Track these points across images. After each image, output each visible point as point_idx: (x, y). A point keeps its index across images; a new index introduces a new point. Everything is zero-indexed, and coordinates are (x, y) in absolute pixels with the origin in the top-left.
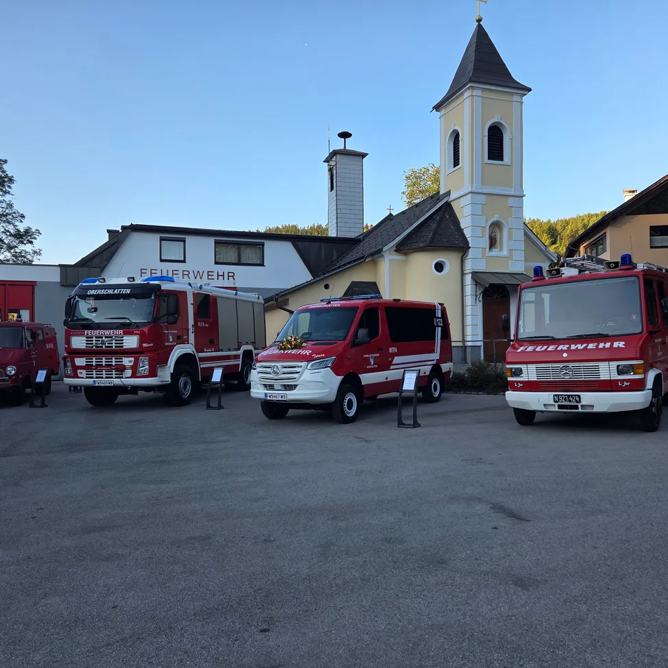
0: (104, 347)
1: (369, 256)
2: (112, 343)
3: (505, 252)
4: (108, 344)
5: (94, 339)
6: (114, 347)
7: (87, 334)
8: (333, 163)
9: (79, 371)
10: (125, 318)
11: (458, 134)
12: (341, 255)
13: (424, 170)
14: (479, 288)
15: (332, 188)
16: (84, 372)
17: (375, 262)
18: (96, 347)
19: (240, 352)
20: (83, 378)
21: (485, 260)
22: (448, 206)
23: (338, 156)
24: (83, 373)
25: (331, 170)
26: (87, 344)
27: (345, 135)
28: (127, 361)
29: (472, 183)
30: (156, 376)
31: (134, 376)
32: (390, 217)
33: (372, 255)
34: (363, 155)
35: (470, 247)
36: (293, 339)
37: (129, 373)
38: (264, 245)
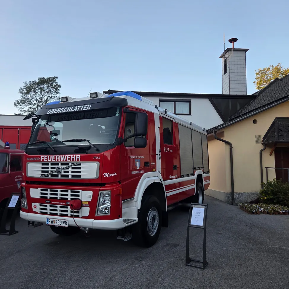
0: (59, 176)
2: (68, 172)
4: (65, 172)
5: (50, 166)
6: (70, 177)
7: (43, 160)
8: (227, 56)
9: (33, 204)
10: (84, 140)
13: (267, 69)
15: (225, 72)
16: (38, 205)
18: (52, 176)
20: (36, 213)
24: (37, 207)
25: (225, 61)
26: (42, 172)
27: (233, 40)
28: (85, 196)
30: (120, 216)
31: (92, 216)
34: (246, 50)
37: (86, 211)
38: (191, 102)
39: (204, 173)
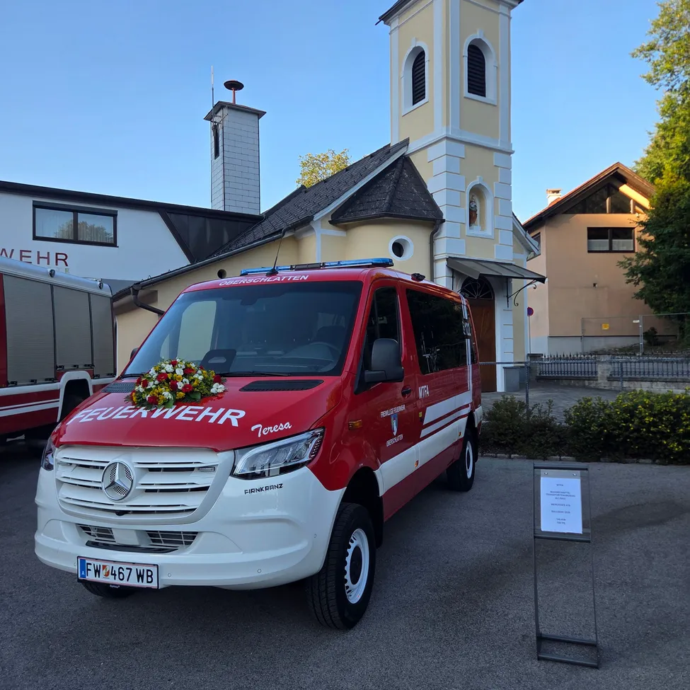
1: (288, 229)
3: (489, 232)
8: (216, 119)
11: (423, 53)
12: (236, 237)
14: (457, 281)
15: (217, 154)
17: (296, 240)
19: (61, 385)
21: (464, 240)
22: (405, 160)
23: (225, 111)
25: (215, 129)
27: (234, 86)
29: (448, 124)
32: (302, 190)
33: (294, 227)
34: (260, 114)
35: (444, 221)
36: (179, 372)
38: (116, 215)
39: (93, 377)
